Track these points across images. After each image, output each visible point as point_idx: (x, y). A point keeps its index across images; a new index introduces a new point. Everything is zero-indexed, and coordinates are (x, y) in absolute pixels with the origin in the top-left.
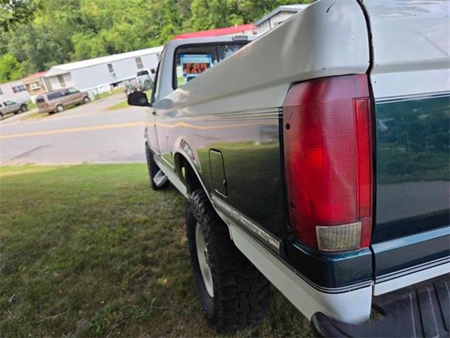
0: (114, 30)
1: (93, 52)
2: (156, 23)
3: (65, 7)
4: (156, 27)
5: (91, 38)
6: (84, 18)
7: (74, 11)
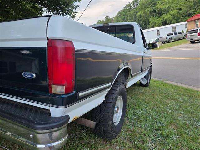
0: (169, 14)
1: (157, 25)
2: (194, 9)
3: (150, 6)
4: (193, 11)
5: (157, 19)
6: (157, 10)
7: (154, 7)
